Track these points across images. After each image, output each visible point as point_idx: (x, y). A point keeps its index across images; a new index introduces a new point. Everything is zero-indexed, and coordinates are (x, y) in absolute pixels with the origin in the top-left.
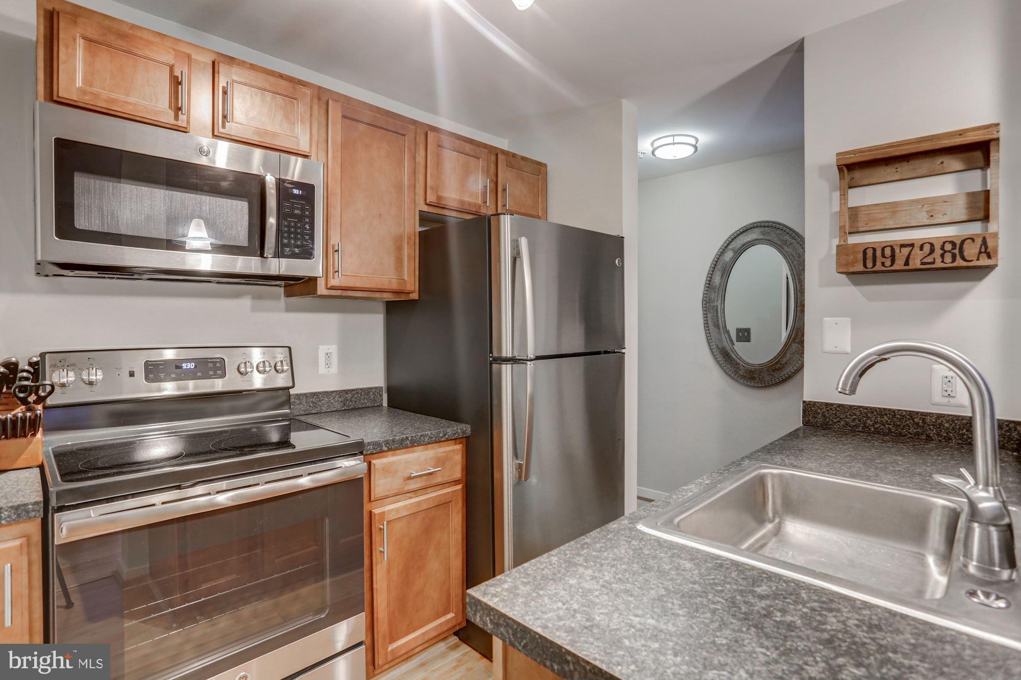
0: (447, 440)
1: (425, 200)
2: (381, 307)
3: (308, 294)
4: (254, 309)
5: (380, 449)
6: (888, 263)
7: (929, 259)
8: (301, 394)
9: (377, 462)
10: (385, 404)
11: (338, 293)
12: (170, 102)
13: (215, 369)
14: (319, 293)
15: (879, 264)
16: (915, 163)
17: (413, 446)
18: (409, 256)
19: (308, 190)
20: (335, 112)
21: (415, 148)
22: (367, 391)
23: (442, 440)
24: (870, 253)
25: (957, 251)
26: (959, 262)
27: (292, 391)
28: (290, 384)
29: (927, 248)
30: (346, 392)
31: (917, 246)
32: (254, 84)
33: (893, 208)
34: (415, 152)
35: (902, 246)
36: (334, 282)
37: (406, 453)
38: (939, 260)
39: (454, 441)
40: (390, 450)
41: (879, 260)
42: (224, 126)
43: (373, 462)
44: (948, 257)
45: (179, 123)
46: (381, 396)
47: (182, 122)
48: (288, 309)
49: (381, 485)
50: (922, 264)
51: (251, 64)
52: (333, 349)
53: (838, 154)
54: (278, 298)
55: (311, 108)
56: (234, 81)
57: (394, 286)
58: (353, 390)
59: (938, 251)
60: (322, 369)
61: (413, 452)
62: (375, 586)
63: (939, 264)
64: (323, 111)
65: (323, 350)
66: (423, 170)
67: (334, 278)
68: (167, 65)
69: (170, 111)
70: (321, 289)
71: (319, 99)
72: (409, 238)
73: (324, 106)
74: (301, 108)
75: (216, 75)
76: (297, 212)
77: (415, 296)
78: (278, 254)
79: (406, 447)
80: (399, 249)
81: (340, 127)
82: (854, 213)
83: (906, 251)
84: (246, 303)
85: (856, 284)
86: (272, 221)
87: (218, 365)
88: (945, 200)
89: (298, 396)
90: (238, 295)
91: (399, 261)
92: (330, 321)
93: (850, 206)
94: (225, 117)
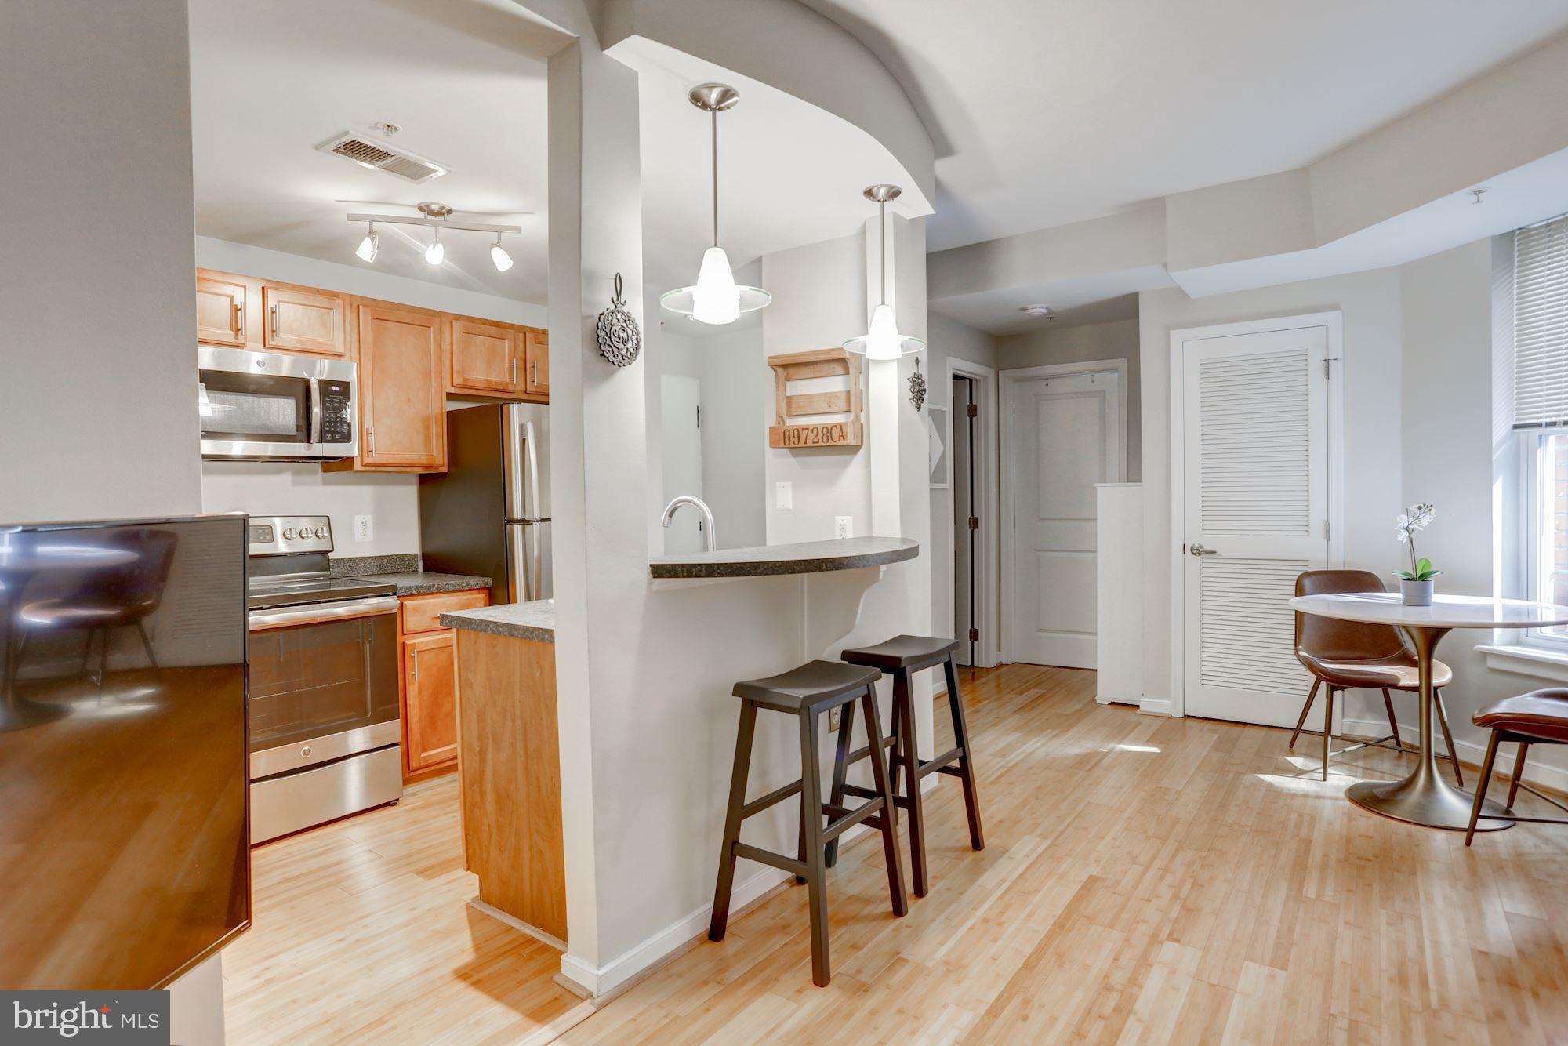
0: (470, 590)
1: (452, 383)
2: (416, 480)
3: (346, 470)
4: (295, 484)
5: (409, 595)
6: (796, 442)
7: (816, 440)
8: (339, 559)
9: (409, 604)
10: (420, 568)
11: (373, 468)
12: (231, 325)
13: (264, 535)
14: (355, 469)
15: (792, 442)
16: (820, 366)
17: (439, 593)
18: (437, 435)
19: (345, 386)
20: (365, 316)
21: (441, 338)
22: (402, 557)
23: (466, 588)
24: (787, 433)
25: (829, 434)
26: (831, 443)
27: (332, 556)
28: (330, 549)
29: (815, 432)
30: (382, 557)
31: (810, 429)
32: (297, 302)
33: (810, 398)
34: (441, 341)
35: (803, 429)
36: (367, 460)
37: (434, 598)
38: (821, 440)
39: (477, 592)
40: (419, 594)
41: (792, 439)
42: (273, 340)
43: (405, 603)
44: (825, 440)
45: (239, 341)
46: (416, 562)
47: (241, 340)
48: (325, 483)
49: (411, 622)
50: (814, 443)
51: (293, 285)
52: (369, 519)
53: (770, 357)
54: (315, 473)
55: (344, 315)
56: (280, 301)
57: (424, 460)
58: (389, 556)
59: (820, 434)
60: (358, 536)
61: (440, 597)
62: (408, 702)
63: (821, 444)
64: (355, 315)
65: (358, 519)
66: (449, 356)
67: (368, 456)
68: (228, 296)
69: (232, 333)
70: (357, 466)
71: (351, 305)
72: (437, 418)
73: (356, 311)
74: (337, 316)
75: (266, 299)
76: (335, 405)
77: (444, 469)
78: (322, 440)
79: (433, 593)
80: (428, 428)
81: (370, 328)
82: (789, 400)
83: (805, 432)
84: (287, 478)
85: (795, 455)
86: (316, 410)
87: (267, 531)
88: (836, 395)
89: (336, 560)
90: (280, 472)
91: (428, 439)
92: (365, 493)
93: (788, 395)
94: (273, 332)
